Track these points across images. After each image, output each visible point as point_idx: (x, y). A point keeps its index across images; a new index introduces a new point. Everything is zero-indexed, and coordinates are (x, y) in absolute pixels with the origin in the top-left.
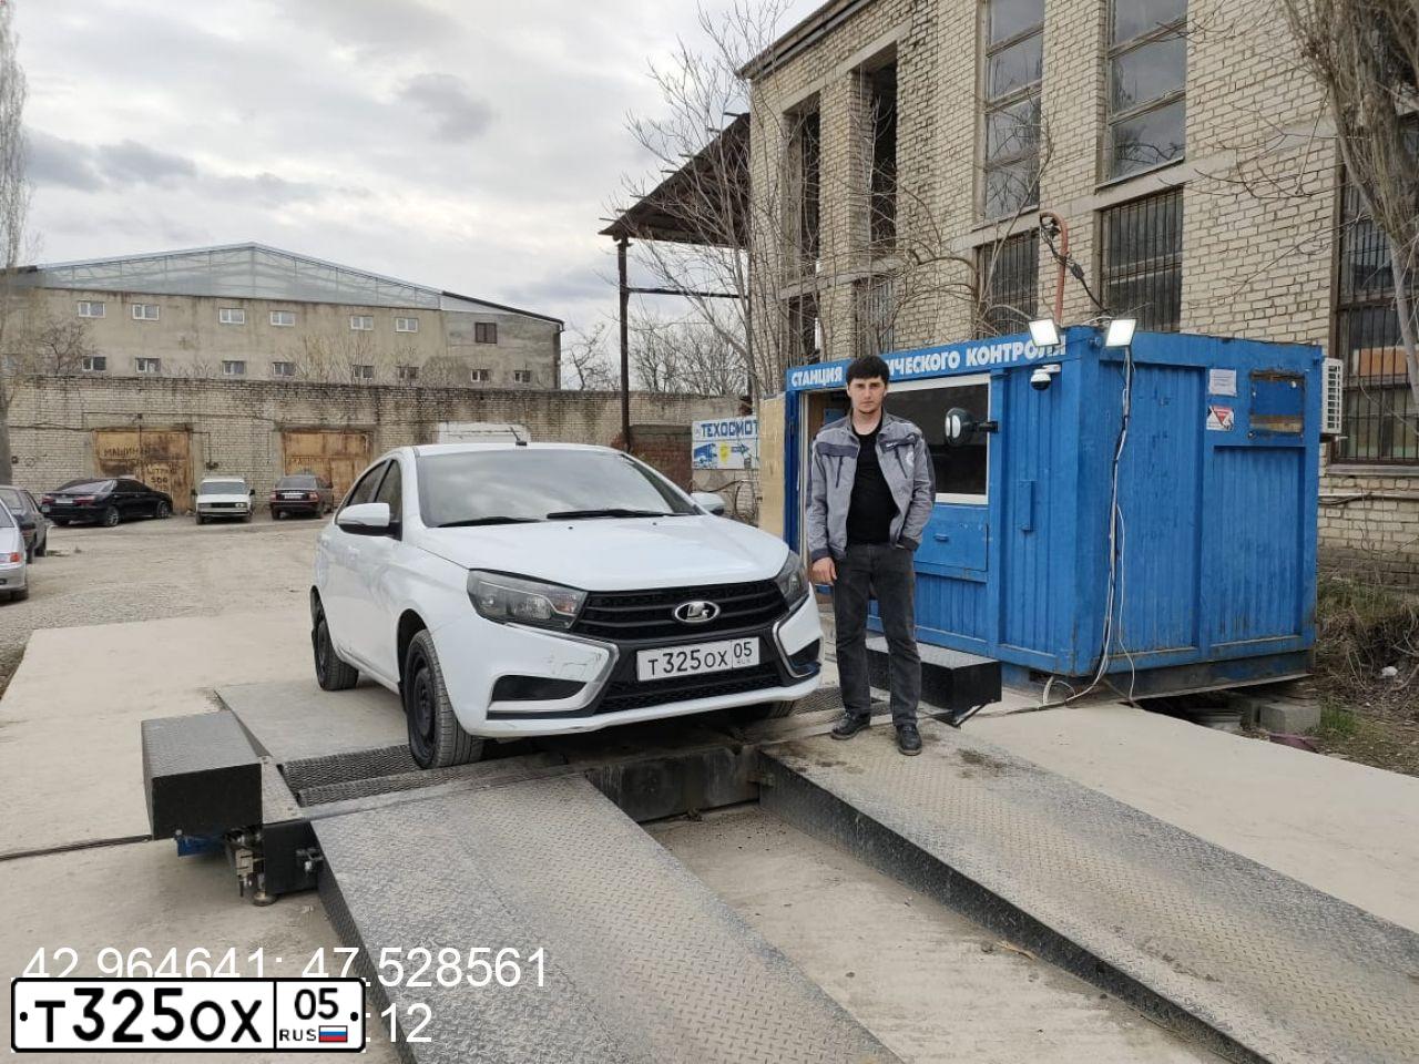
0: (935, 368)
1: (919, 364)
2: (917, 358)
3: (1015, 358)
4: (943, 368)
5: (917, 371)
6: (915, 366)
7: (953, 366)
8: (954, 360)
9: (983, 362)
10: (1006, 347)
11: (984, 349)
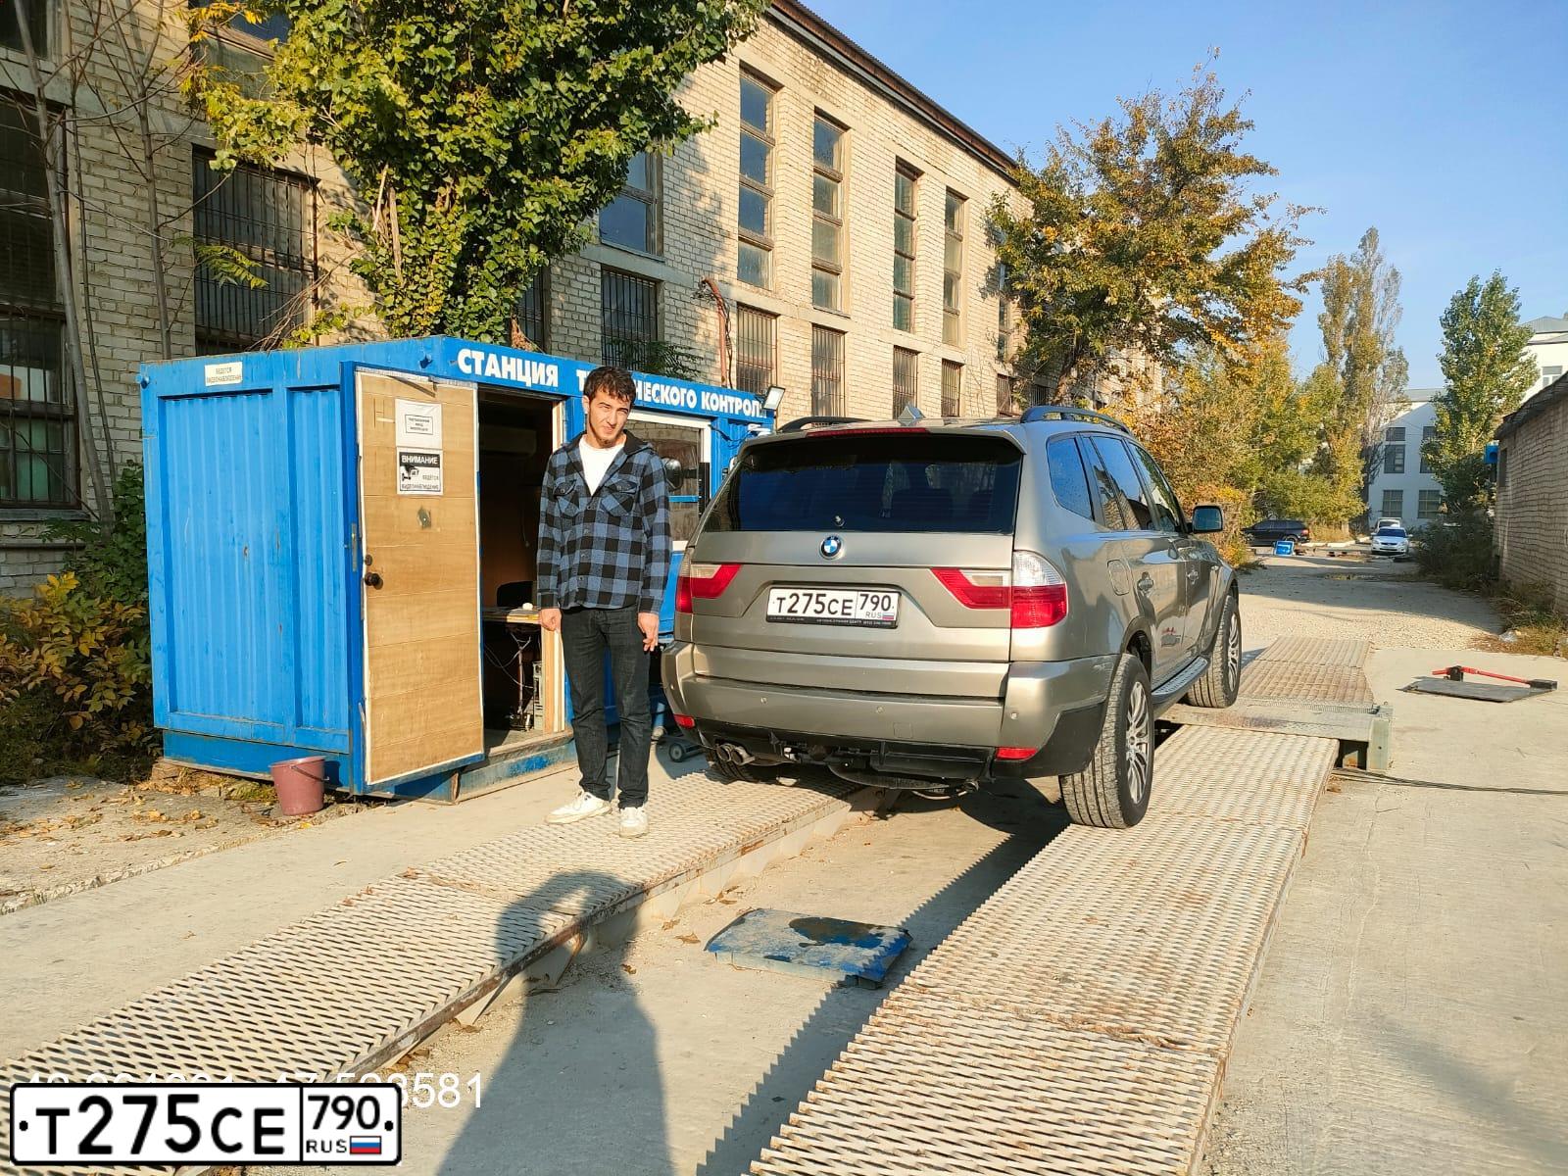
0: (675, 403)
1: (658, 393)
2: (656, 387)
3: (737, 412)
4: (683, 404)
5: (657, 401)
6: (654, 395)
7: (692, 405)
8: (692, 398)
9: (715, 408)
10: (731, 399)
11: (714, 396)
